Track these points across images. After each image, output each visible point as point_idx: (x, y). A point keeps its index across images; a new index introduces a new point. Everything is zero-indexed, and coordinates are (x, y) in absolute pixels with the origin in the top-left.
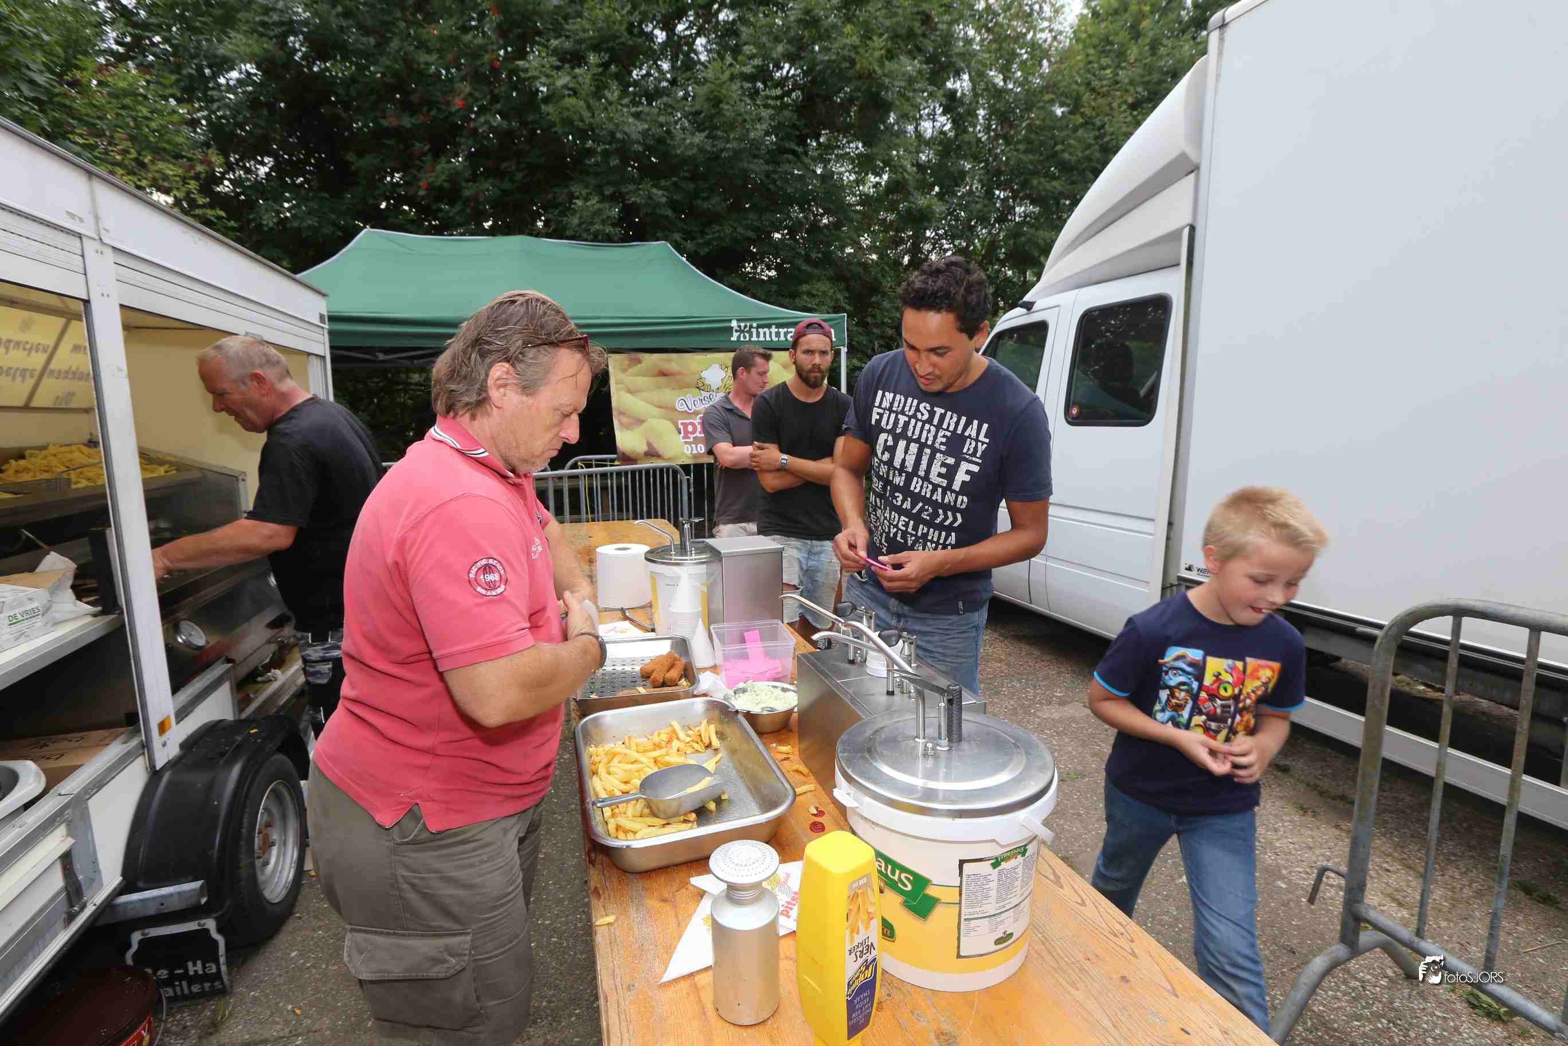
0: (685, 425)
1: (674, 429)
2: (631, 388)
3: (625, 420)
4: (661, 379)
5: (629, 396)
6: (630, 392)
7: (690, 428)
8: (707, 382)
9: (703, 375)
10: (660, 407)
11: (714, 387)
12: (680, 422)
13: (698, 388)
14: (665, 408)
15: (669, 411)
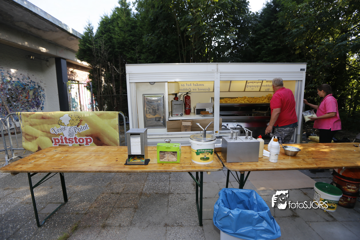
0: (55, 139)
1: (50, 140)
2: (32, 124)
3: (28, 137)
4: (42, 120)
5: (30, 127)
6: (31, 125)
7: (57, 141)
8: (63, 122)
9: (61, 119)
10: (44, 132)
11: (66, 124)
12: (53, 138)
13: (59, 124)
14: (46, 132)
15: (48, 133)
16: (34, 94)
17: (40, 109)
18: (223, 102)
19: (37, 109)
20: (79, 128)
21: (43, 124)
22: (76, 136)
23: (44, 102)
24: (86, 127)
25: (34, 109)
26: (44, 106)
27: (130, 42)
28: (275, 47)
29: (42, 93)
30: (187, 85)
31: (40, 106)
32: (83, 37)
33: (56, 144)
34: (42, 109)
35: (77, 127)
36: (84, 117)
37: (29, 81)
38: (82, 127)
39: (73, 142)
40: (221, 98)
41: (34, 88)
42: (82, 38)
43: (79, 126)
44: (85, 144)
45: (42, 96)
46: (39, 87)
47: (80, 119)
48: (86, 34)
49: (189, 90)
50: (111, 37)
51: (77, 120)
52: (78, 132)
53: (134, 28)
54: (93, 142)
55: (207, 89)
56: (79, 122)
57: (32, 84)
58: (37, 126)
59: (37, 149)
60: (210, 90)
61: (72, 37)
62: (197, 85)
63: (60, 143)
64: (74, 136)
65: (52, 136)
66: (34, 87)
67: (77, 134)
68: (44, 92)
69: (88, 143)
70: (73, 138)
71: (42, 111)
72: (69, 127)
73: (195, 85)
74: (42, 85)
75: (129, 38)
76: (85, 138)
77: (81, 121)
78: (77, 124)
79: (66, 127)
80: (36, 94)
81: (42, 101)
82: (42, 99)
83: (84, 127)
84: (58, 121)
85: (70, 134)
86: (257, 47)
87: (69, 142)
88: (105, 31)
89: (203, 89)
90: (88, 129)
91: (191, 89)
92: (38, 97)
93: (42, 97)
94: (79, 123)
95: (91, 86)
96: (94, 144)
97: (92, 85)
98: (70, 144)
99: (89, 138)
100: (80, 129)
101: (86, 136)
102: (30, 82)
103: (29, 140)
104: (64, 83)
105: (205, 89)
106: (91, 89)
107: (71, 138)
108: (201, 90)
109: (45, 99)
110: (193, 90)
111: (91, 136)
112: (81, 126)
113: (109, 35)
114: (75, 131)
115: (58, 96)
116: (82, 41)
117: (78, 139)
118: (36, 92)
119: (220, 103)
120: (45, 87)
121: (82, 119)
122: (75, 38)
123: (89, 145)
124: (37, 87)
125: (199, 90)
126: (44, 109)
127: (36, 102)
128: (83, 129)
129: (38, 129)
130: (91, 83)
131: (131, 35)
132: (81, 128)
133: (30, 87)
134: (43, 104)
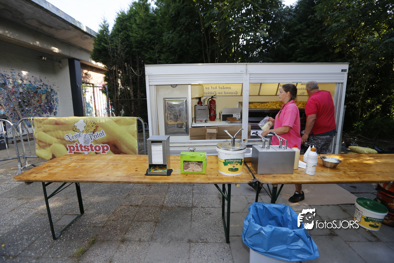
0: (70, 147)
1: (65, 148)
2: (45, 130)
3: (41, 144)
4: (56, 126)
5: (44, 133)
6: (44, 131)
7: (72, 148)
8: (78, 128)
9: (75, 125)
10: (58, 138)
11: (81, 130)
13: (73, 130)
14: (61, 139)
15: (62, 140)
16: (46, 98)
17: (53, 115)
18: (253, 108)
19: (50, 114)
20: (95, 134)
21: (57, 130)
22: (92, 143)
23: (57, 106)
24: (102, 134)
25: (47, 114)
26: (57, 111)
27: (149, 41)
28: (312, 45)
29: (55, 97)
30: (212, 88)
31: (53, 111)
32: (98, 36)
33: (70, 152)
34: (55, 114)
35: (93, 134)
36: (100, 123)
37: (42, 84)
38: (99, 134)
39: (88, 150)
40: (250, 103)
41: (47, 92)
42: (96, 37)
43: (95, 133)
44: (101, 152)
45: (55, 100)
46: (52, 90)
47: (96, 125)
48: (101, 32)
49: (215, 93)
50: (129, 36)
51: (93, 126)
52: (94, 139)
53: (153, 25)
54: (110, 150)
55: (234, 93)
56: (95, 128)
57: (44, 87)
58: (50, 132)
59: (51, 157)
60: (237, 93)
61: (86, 36)
62: (223, 88)
63: (75, 151)
64: (90, 143)
65: (66, 143)
66: (46, 90)
67: (93, 142)
68: (57, 96)
69: (105, 151)
70: (89, 145)
71: (55, 116)
72: (84, 134)
73: (221, 88)
74: (55, 88)
75: (148, 36)
76: (102, 146)
77: (97, 127)
78: (92, 130)
79: (82, 134)
80: (49, 98)
81: (55, 106)
82: (55, 103)
83: (101, 134)
84: (72, 127)
85: (85, 142)
86: (291, 45)
87: (85, 150)
88: (122, 29)
89: (230, 93)
90: (105, 135)
91: (217, 93)
92: (50, 101)
93: (55, 102)
94: (94, 130)
95: (107, 90)
96: (111, 152)
97: (108, 88)
98: (86, 151)
99: (106, 146)
100: (95, 136)
101: (102, 143)
102: (42, 86)
103: (43, 147)
104: (78, 86)
105: (232, 93)
106: (107, 93)
107: (87, 145)
108: (228, 93)
109: (58, 103)
110: (219, 93)
111: (108, 143)
112: (96, 132)
113: (125, 33)
114: (91, 138)
115: (72, 100)
116: (97, 39)
117: (94, 147)
118: (48, 96)
119: (249, 109)
120: (58, 90)
121: (98, 125)
122: (89, 37)
123: (106, 153)
124: (49, 90)
125: (225, 93)
126: (57, 114)
127: (49, 107)
128: (99, 136)
129: (52, 135)
130: (106, 87)
131: (150, 33)
132: (97, 134)
133: (42, 91)
134: (56, 109)
